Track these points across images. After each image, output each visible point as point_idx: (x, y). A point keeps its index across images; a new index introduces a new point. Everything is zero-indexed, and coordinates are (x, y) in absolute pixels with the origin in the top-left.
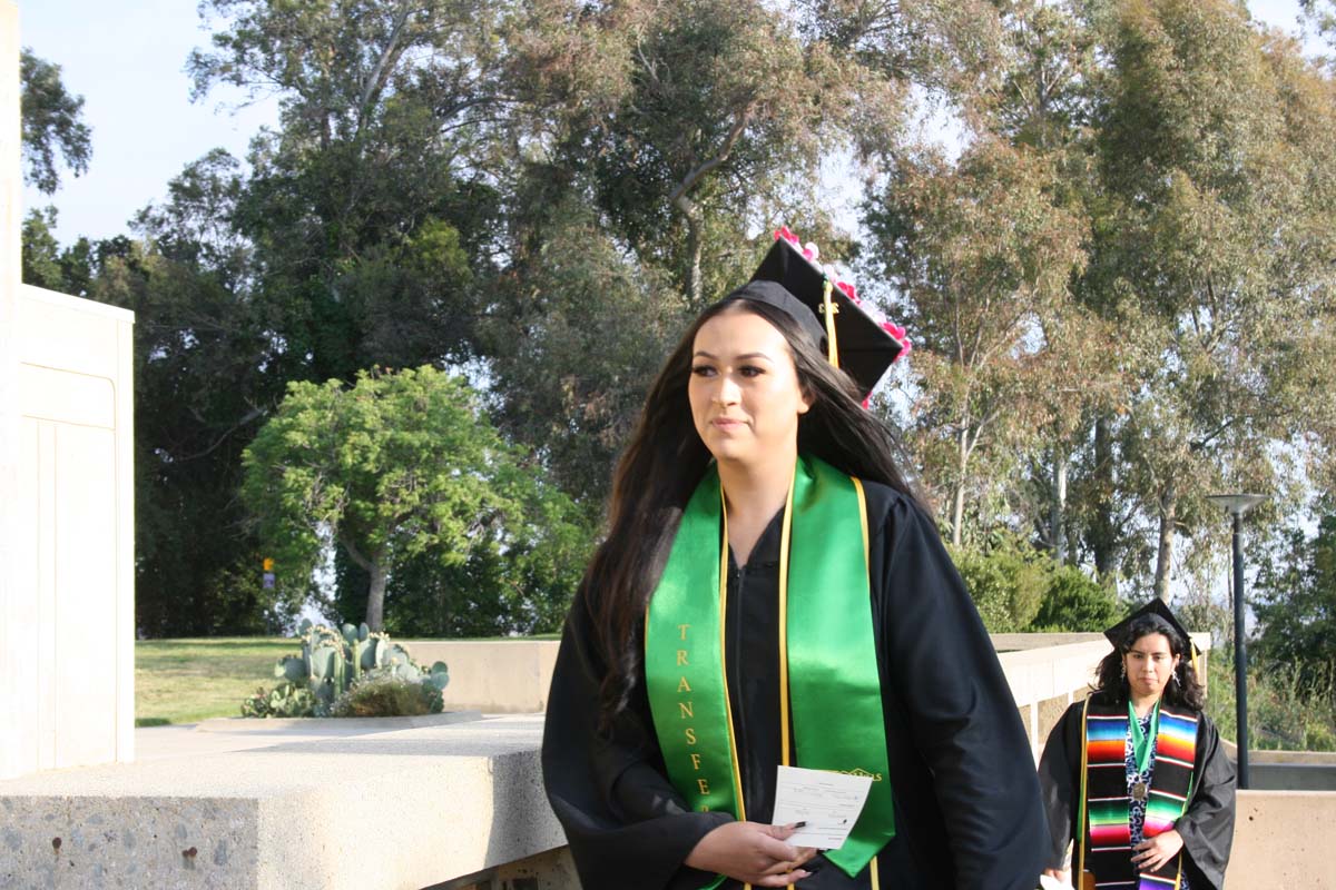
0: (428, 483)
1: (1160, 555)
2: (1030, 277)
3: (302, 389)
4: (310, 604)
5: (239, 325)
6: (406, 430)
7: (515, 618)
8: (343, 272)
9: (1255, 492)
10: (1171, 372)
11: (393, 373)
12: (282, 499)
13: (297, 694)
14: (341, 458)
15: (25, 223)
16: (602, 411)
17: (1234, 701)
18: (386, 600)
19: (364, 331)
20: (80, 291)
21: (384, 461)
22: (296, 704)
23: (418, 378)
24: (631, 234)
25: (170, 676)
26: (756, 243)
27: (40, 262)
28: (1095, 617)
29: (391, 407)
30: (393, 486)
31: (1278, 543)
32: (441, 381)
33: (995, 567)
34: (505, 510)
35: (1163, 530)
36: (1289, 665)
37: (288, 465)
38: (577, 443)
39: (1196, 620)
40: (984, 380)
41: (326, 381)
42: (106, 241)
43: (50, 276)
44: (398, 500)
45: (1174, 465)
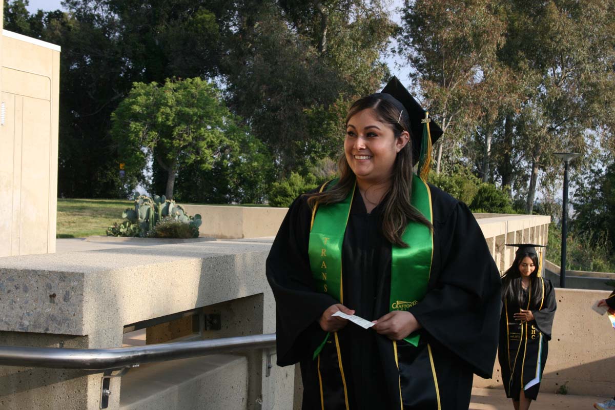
0: (196, 132)
1: (531, 178)
2: (478, 47)
3: (139, 85)
4: (141, 185)
5: (112, 54)
6: (187, 107)
7: (235, 196)
8: (161, 32)
9: (576, 152)
10: (542, 95)
11: (182, 80)
12: (129, 136)
13: (132, 227)
14: (156, 118)
15: (14, 3)
16: (278, 102)
17: (561, 247)
18: (175, 185)
19: (170, 60)
20: (38, 36)
21: (176, 121)
22: (131, 231)
23: (194, 83)
24: (294, 19)
25: (75, 215)
26: (352, 26)
27: (20, 21)
28: (499, 206)
29: (180, 96)
30: (180, 133)
31: (588, 175)
32: (204, 85)
33: (454, 182)
34: (231, 145)
35: (533, 168)
36: (588, 232)
37: (132, 121)
38: (266, 117)
39: (545, 210)
40: (454, 95)
41: (150, 82)
42: (51, 12)
43: (25, 28)
44: (182, 139)
45: (540, 137)
